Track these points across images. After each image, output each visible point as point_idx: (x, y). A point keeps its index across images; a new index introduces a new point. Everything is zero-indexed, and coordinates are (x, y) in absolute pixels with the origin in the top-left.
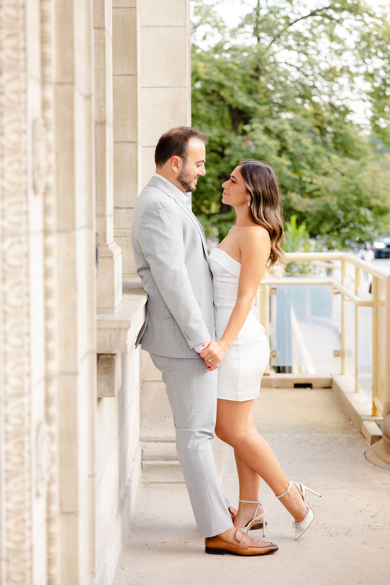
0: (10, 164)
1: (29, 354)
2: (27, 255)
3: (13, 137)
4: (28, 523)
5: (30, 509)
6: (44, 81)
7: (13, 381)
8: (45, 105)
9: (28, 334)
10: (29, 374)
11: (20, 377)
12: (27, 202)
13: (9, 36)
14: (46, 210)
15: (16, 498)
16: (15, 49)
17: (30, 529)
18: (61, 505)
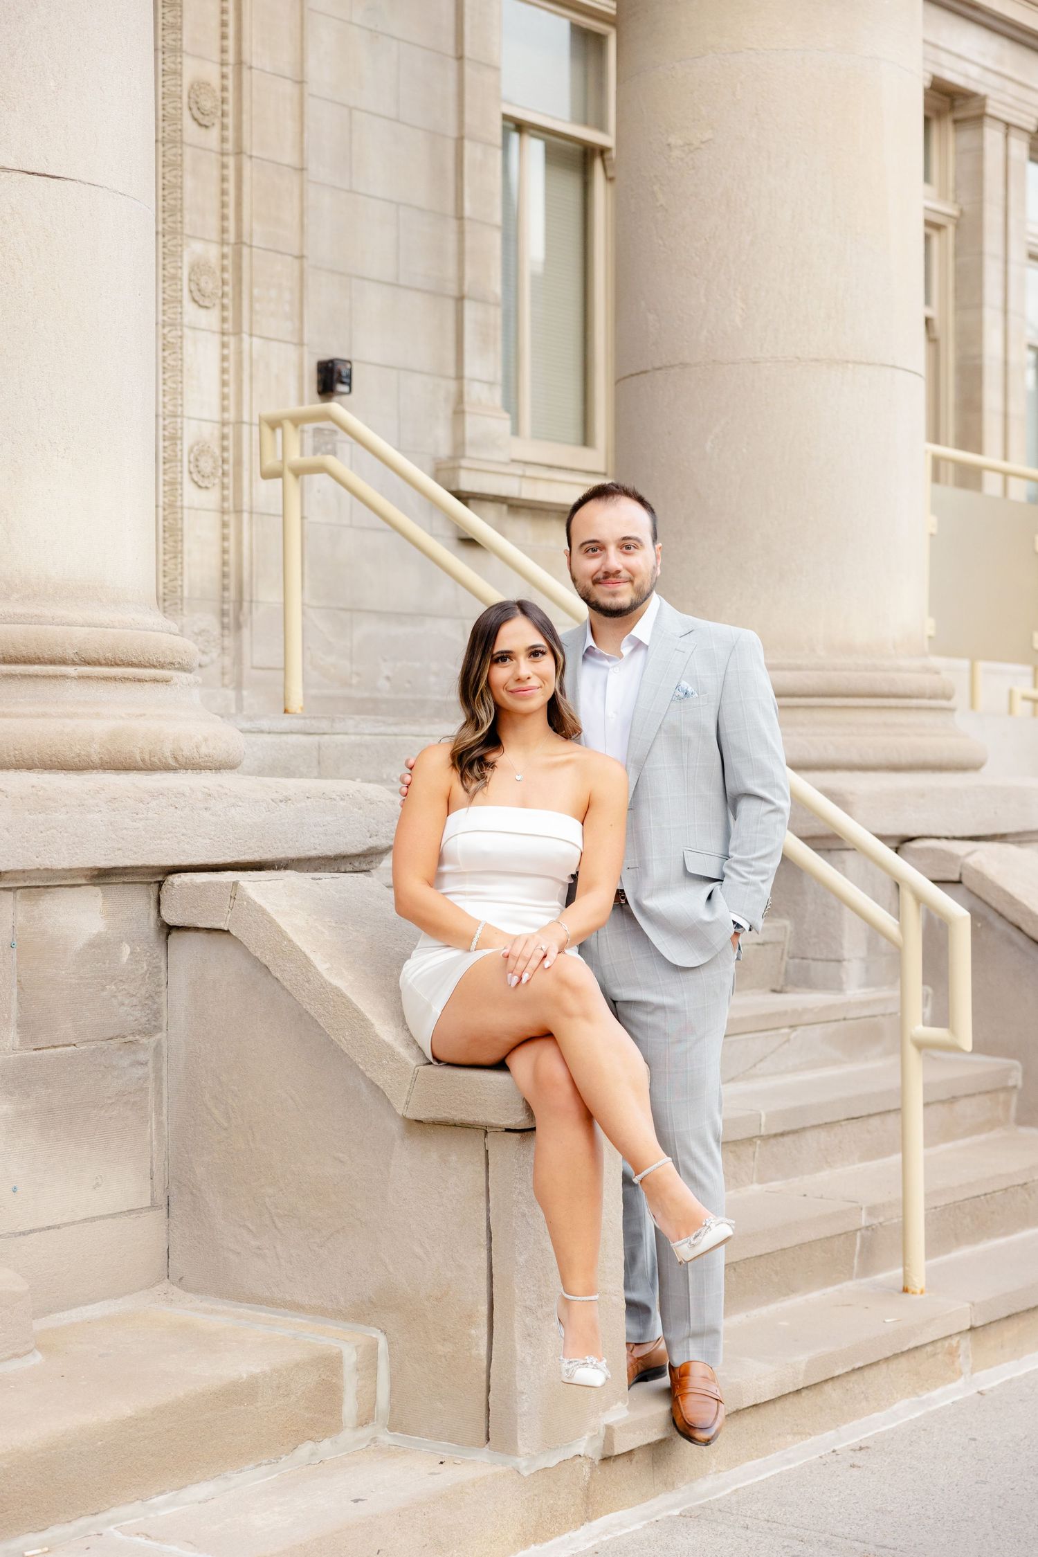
0: (170, 286)
1: (181, 393)
2: (181, 337)
3: (172, 271)
4: (180, 492)
5: (181, 484)
6: (223, 243)
7: (170, 407)
8: (224, 256)
9: (181, 382)
10: (182, 405)
11: (175, 406)
12: (181, 307)
13: (170, 216)
14: (224, 320)
15: (172, 475)
16: (174, 222)
17: (181, 495)
18: (235, 506)
